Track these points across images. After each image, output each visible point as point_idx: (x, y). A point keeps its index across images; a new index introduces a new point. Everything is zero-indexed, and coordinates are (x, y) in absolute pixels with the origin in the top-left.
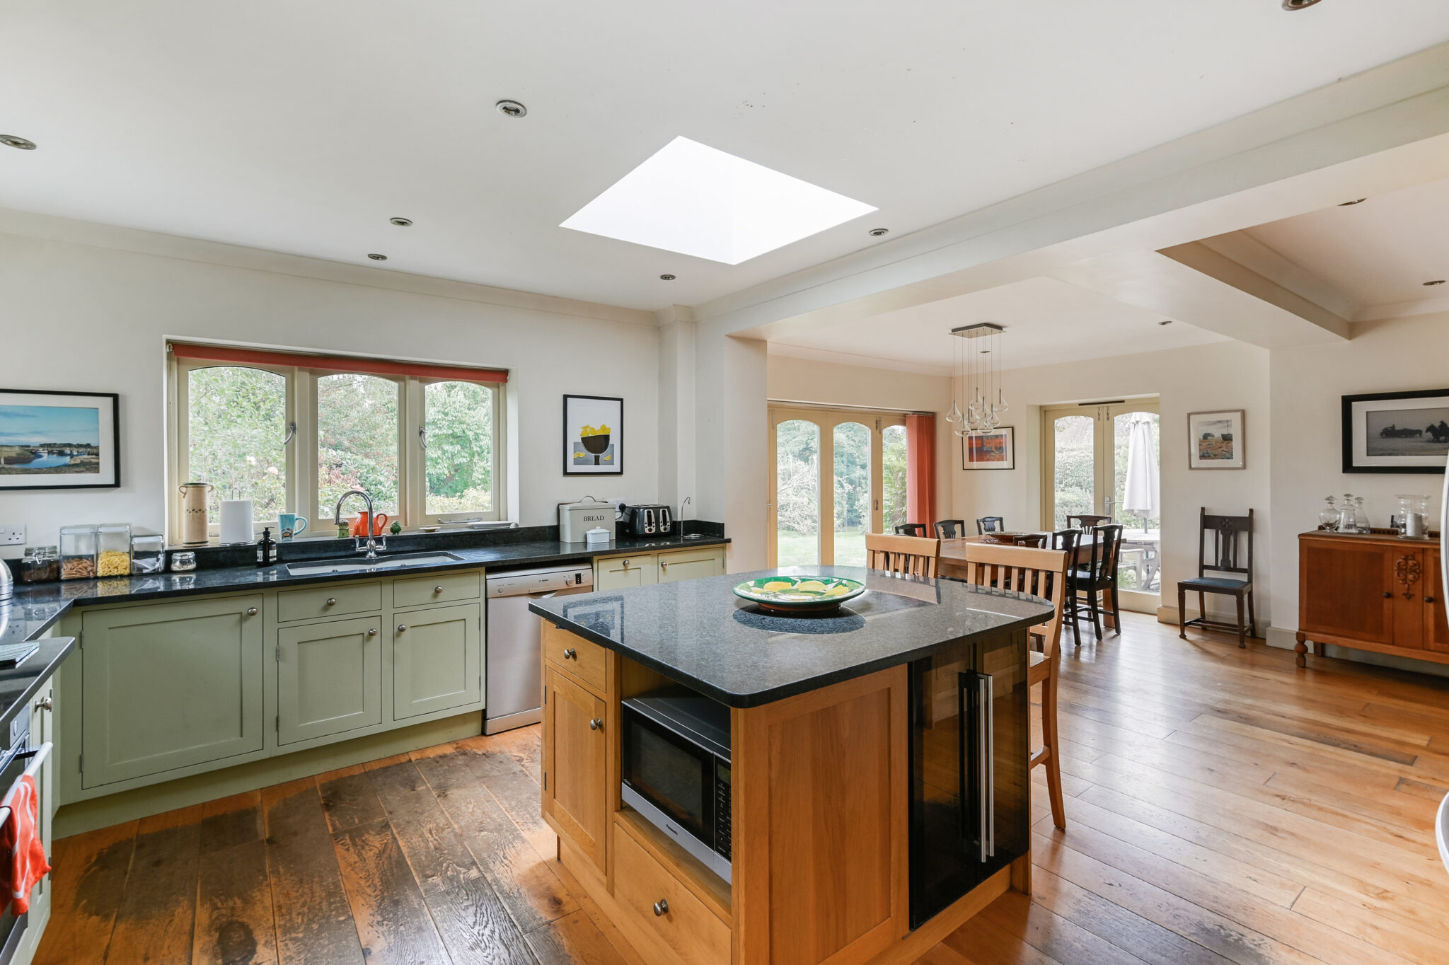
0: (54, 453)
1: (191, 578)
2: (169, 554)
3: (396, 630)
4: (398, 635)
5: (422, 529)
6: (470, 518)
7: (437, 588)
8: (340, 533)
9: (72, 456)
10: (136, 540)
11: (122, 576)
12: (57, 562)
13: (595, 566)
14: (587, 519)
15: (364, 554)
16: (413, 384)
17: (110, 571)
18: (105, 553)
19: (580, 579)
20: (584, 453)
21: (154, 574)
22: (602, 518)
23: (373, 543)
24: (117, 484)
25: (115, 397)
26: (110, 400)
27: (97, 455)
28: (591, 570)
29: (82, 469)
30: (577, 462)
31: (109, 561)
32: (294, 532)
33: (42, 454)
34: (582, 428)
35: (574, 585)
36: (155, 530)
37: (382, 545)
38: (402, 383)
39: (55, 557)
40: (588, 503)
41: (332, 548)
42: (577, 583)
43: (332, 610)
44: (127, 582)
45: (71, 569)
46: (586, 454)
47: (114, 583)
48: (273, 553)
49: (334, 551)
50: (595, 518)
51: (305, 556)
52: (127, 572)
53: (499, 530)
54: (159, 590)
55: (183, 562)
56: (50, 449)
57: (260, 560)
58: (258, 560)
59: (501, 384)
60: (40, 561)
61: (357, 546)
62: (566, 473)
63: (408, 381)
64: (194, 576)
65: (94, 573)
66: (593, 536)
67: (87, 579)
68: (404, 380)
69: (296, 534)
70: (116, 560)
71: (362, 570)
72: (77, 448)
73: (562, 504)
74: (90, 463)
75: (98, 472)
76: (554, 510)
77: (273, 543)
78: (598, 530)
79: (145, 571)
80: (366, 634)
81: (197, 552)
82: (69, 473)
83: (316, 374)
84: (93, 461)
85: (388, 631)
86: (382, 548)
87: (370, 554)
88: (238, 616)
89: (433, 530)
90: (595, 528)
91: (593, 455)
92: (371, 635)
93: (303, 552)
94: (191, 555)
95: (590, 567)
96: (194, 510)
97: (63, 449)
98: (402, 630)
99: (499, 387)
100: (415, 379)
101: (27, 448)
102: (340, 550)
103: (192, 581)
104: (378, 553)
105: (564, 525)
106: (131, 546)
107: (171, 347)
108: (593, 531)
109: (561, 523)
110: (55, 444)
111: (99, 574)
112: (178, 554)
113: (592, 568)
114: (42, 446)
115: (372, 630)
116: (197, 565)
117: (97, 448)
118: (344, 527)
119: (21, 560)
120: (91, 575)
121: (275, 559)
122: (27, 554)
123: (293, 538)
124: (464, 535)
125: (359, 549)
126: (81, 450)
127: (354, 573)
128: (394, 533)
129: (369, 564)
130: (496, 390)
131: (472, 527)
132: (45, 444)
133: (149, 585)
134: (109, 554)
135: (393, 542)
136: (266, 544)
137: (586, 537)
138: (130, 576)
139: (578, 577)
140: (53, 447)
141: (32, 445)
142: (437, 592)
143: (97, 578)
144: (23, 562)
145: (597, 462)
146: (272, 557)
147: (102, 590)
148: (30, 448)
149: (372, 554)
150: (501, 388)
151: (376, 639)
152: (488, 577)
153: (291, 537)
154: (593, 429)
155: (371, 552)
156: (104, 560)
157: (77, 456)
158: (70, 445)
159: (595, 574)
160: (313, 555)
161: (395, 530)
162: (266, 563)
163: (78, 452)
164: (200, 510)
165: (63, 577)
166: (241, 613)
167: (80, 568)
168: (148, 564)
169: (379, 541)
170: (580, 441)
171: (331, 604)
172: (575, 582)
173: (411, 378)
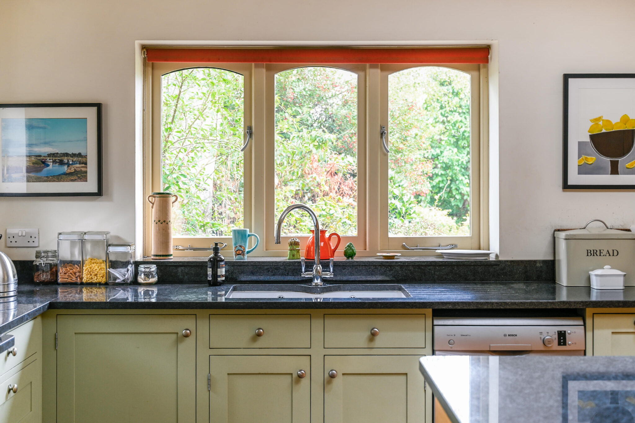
0: (56, 163)
1: (153, 292)
2: (137, 264)
3: (327, 375)
4: (329, 382)
5: (379, 256)
6: (442, 244)
7: (373, 329)
8: (290, 254)
9: (68, 165)
10: (111, 249)
11: (100, 284)
12: (56, 265)
13: (589, 322)
14: (591, 253)
15: (310, 280)
16: (374, 73)
17: (92, 278)
18: (90, 260)
19: (565, 339)
20: (593, 158)
21: (124, 284)
22: (615, 253)
23: (320, 268)
24: (99, 193)
25: (99, 106)
26: (95, 109)
27: (86, 163)
28: (583, 327)
29: (75, 177)
30: (583, 170)
31: (91, 268)
32: (247, 250)
33: (49, 163)
34: (591, 121)
35: (555, 346)
36: (128, 240)
37: (330, 271)
38: (362, 74)
39: (55, 261)
40: (595, 229)
41: (281, 271)
42: (559, 344)
43: (261, 342)
44: (103, 290)
45: (65, 274)
46: (597, 159)
47: (95, 290)
48: (222, 271)
49: (282, 274)
50: (604, 253)
51: (254, 278)
52: (103, 280)
53: (472, 262)
54: (128, 301)
55: (147, 275)
56: (54, 159)
57: (210, 278)
58: (209, 279)
59: (481, 65)
60: (44, 263)
61: (303, 270)
62: (566, 186)
63: (368, 71)
64: (155, 290)
65: (80, 279)
66: (599, 278)
67: (75, 284)
68: (364, 70)
69: (248, 252)
70: (96, 268)
71: (308, 299)
72: (72, 157)
73: (559, 230)
74: (81, 172)
75: (87, 181)
76: (549, 238)
77: (222, 261)
78: (607, 270)
79: (117, 281)
80: (295, 375)
81: (160, 265)
82: (67, 181)
83: (272, 70)
84: (83, 169)
85: (318, 376)
86: (329, 275)
87: (316, 281)
88: (174, 336)
89: (392, 257)
90: (602, 268)
91: (608, 159)
92: (300, 377)
93: (253, 273)
94: (154, 268)
95: (582, 323)
96: (159, 221)
97: (63, 158)
98: (332, 376)
99: (479, 70)
100: (376, 67)
101: (39, 158)
102: (288, 274)
103: (154, 295)
104: (324, 280)
105: (559, 261)
106: (107, 254)
107: (146, 53)
108: (599, 272)
109: (557, 258)
110: (57, 153)
111: (84, 280)
112: (142, 266)
113: (585, 325)
114: (49, 155)
115: (300, 371)
116: (158, 278)
117: (86, 157)
118: (295, 247)
119: (33, 261)
120: (79, 281)
121: (224, 278)
122: (37, 257)
123: (246, 257)
124: (426, 266)
125: (306, 275)
126: (75, 159)
127: (299, 301)
128: (348, 258)
129: (314, 293)
130: (476, 73)
131: (441, 255)
132: (51, 154)
133: (121, 295)
134: (93, 261)
135: (344, 269)
136: (215, 262)
137: (589, 279)
138: (106, 284)
139: (562, 337)
140: (56, 157)
141: (42, 155)
142: (373, 335)
143: (82, 284)
144: (34, 263)
145: (615, 170)
146: (220, 276)
147: (86, 295)
148: (42, 158)
149: (318, 281)
150: (482, 71)
151: (305, 382)
152: (436, 322)
153: (244, 255)
154: (608, 121)
155: (317, 279)
156: (87, 267)
157: (72, 164)
158: (67, 155)
159: (589, 334)
160: (262, 278)
161: (349, 254)
162: (214, 283)
163: (73, 161)
164: (164, 221)
165: (60, 280)
166: (177, 333)
167: (71, 273)
168: (120, 274)
169: (326, 266)
170: (588, 140)
171: (259, 335)
172: (556, 342)
173: (371, 67)
